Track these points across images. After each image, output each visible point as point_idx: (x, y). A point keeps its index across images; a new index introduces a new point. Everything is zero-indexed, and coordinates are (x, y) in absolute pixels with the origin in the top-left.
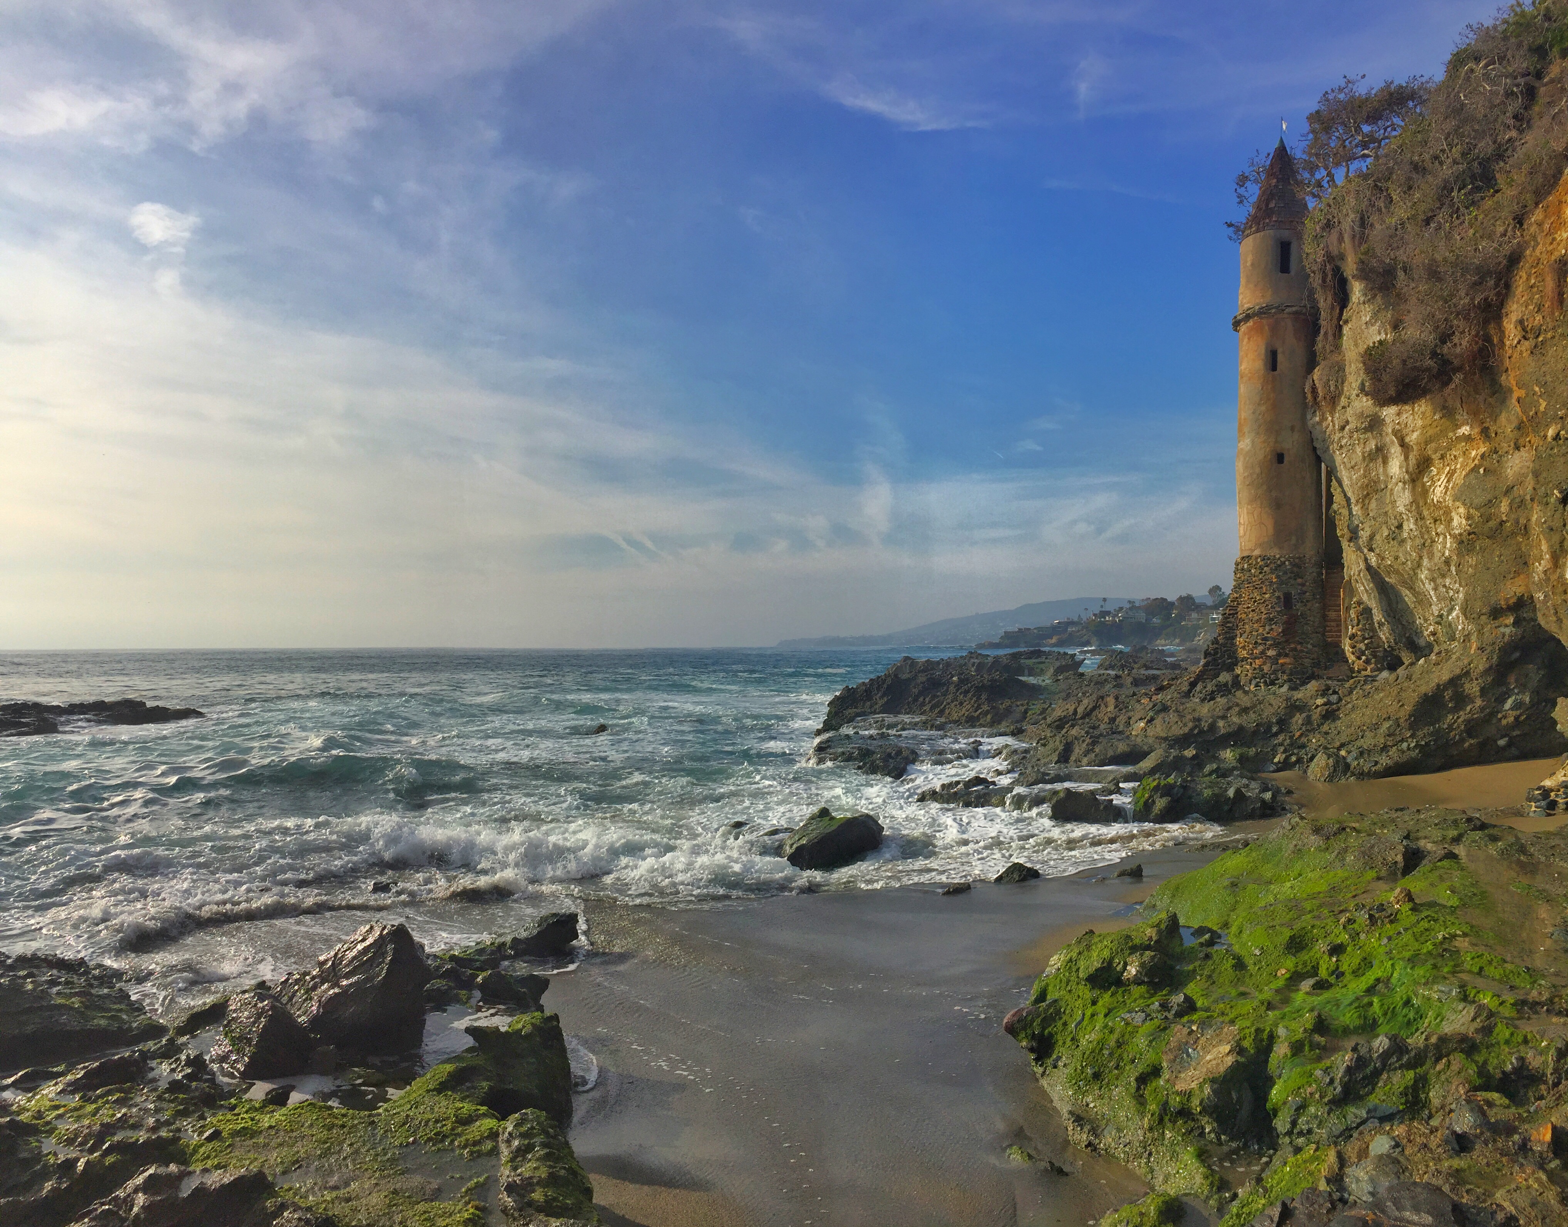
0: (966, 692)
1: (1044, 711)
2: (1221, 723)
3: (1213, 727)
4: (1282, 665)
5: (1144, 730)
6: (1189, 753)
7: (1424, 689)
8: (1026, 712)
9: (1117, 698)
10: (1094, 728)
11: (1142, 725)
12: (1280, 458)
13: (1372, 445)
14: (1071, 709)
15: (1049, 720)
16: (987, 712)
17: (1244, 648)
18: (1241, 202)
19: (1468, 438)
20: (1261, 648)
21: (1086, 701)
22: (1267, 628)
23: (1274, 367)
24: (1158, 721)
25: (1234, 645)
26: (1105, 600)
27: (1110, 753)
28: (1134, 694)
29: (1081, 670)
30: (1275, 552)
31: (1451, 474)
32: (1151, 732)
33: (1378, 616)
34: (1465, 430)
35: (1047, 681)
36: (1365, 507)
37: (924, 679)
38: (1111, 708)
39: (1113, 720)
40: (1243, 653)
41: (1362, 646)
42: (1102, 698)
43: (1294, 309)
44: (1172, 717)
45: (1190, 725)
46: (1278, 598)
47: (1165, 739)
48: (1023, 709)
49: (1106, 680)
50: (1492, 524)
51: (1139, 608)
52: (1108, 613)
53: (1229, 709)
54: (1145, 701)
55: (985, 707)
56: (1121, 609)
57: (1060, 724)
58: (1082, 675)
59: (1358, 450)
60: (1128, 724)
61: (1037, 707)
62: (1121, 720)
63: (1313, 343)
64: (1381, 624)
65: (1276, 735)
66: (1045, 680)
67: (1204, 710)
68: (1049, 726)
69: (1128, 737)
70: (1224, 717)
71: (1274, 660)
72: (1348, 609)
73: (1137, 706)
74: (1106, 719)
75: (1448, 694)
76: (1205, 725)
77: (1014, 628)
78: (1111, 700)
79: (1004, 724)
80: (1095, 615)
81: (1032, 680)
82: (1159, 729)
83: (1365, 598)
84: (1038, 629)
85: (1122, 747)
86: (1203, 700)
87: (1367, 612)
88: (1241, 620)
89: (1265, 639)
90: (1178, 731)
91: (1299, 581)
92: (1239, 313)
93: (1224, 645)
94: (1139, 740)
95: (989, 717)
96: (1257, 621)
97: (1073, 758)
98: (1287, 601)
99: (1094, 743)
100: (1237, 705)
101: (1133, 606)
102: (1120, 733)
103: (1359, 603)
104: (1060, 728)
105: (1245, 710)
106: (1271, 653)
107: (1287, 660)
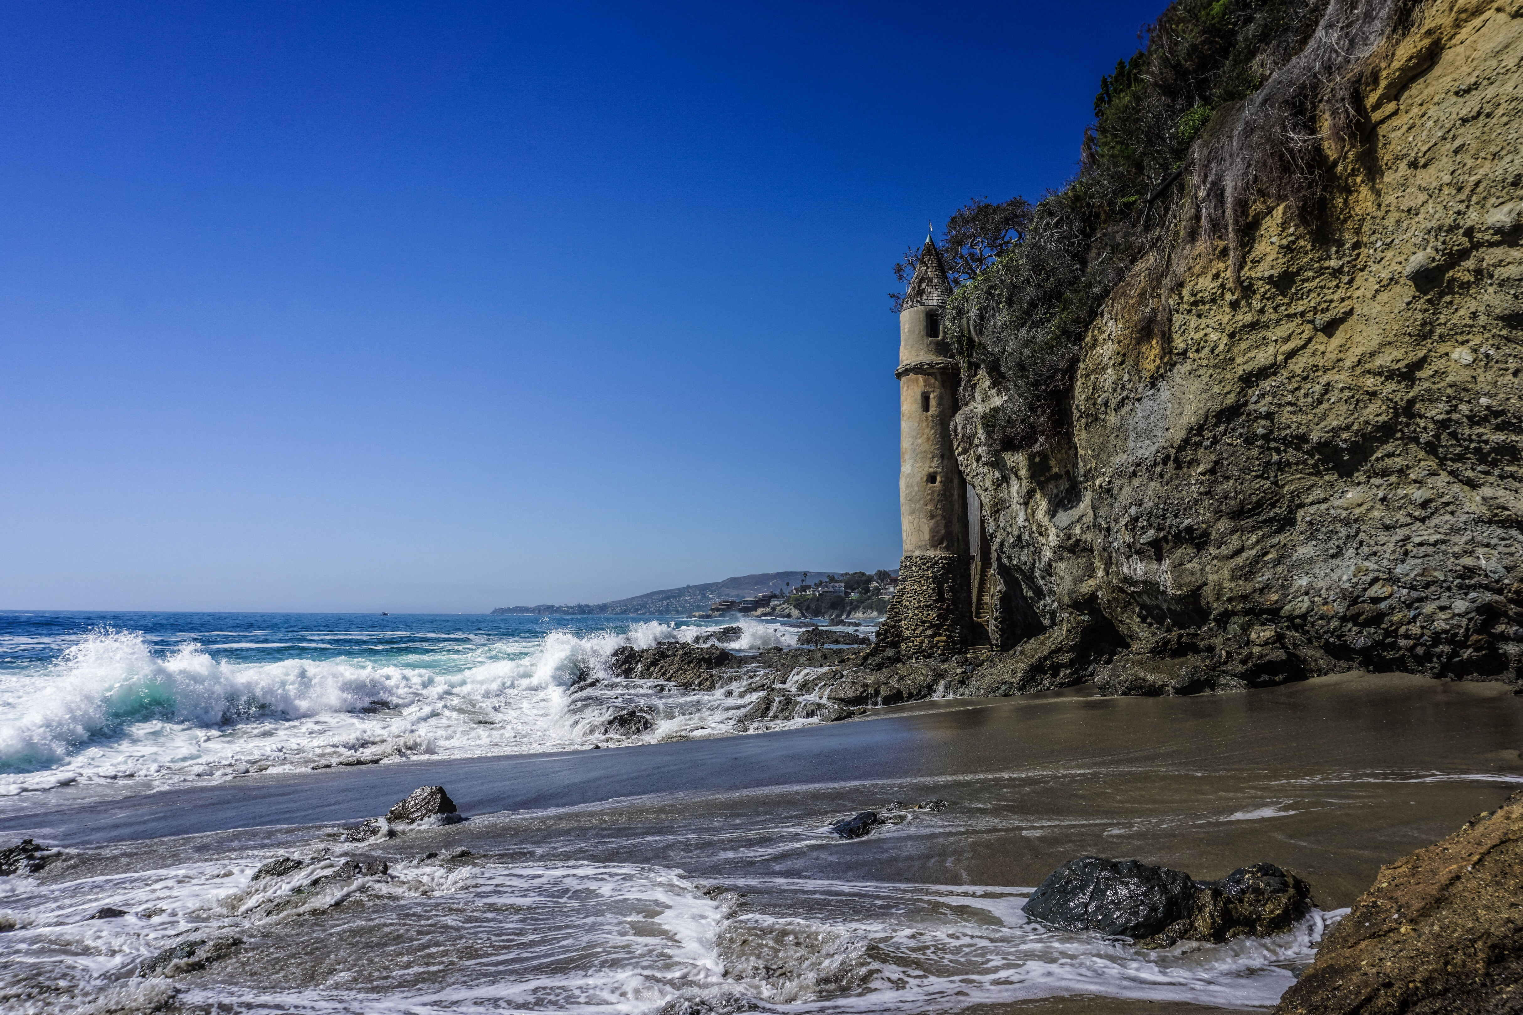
0: (689, 663)
4: (937, 642)
12: (933, 478)
13: (998, 474)
16: (707, 679)
17: (907, 629)
19: (1057, 477)
20: (920, 628)
22: (925, 613)
23: (927, 410)
25: (900, 626)
26: (803, 574)
30: (930, 553)
31: (1048, 501)
34: (1056, 472)
36: (996, 520)
40: (907, 633)
43: (941, 365)
45: (861, 690)
46: (934, 589)
52: (809, 587)
53: (892, 676)
55: (705, 675)
56: (821, 583)
63: (955, 391)
70: (886, 683)
71: (931, 638)
72: (993, 596)
77: (721, 599)
80: (795, 589)
86: (872, 670)
88: (906, 606)
89: (925, 622)
91: (951, 576)
92: (900, 368)
93: (893, 627)
96: (917, 607)
98: (940, 591)
100: (895, 674)
101: (832, 579)
106: (928, 633)
107: (941, 638)
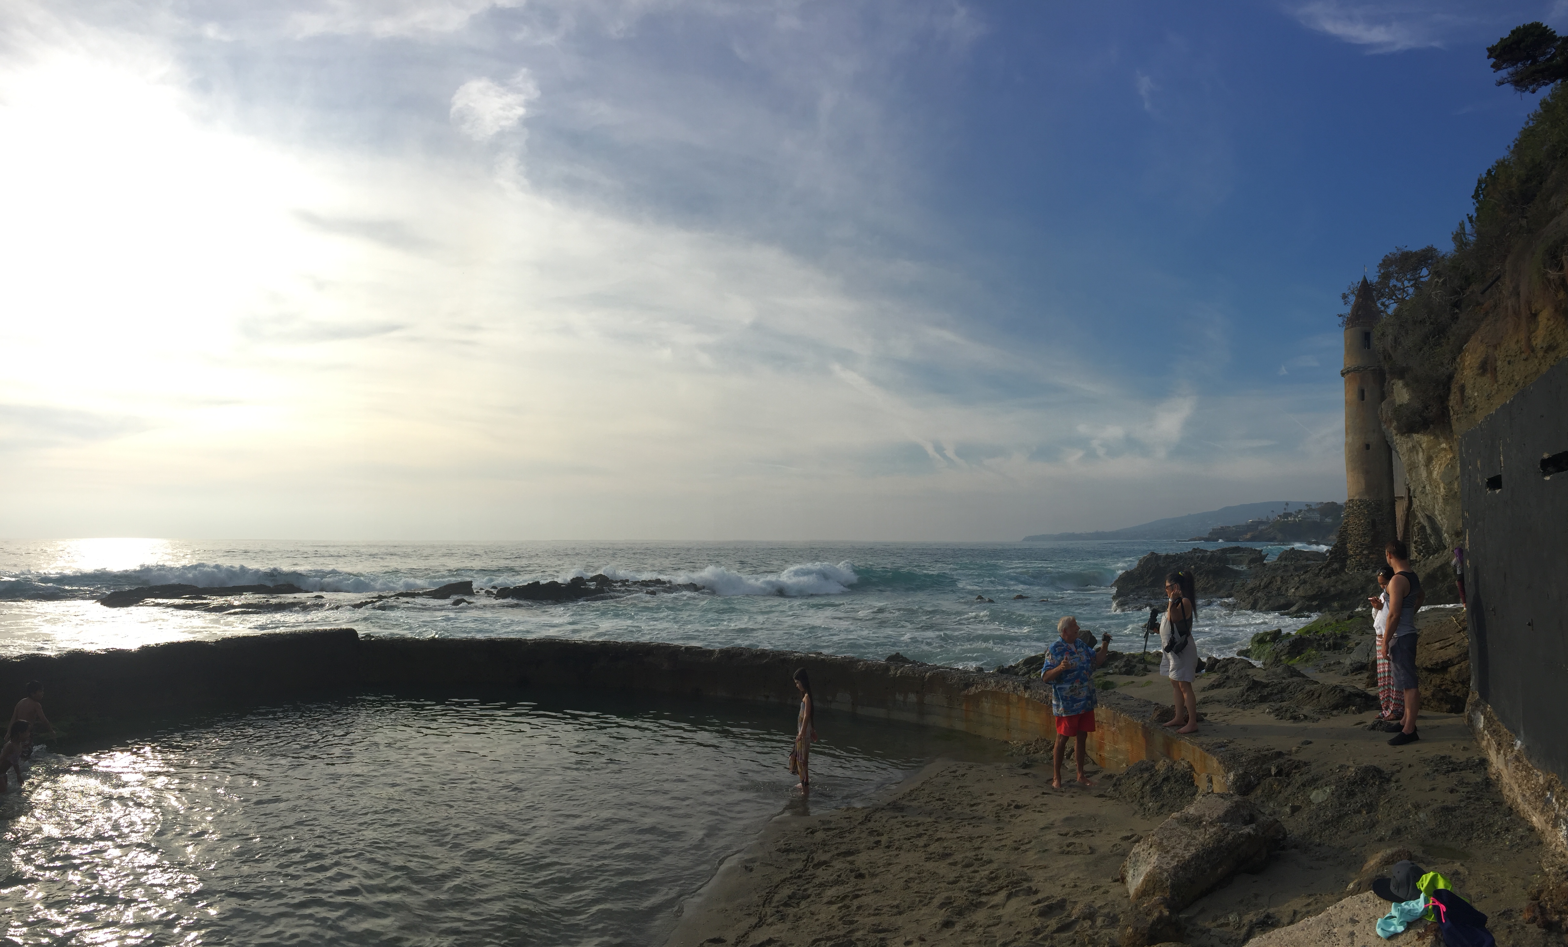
0: (1201, 574)
1: (1244, 584)
2: (1332, 589)
3: (1328, 591)
4: (1372, 558)
5: (1294, 593)
6: (1315, 603)
7: (1428, 571)
8: (1233, 585)
9: (1282, 578)
10: (1269, 593)
11: (1293, 590)
12: (1368, 447)
13: (1410, 444)
14: (1258, 583)
15: (1246, 589)
16: (1213, 585)
17: (1351, 549)
18: (1346, 304)
19: (1445, 449)
20: (1360, 549)
21: (1265, 579)
22: (1363, 538)
23: (1363, 399)
24: (1301, 588)
25: (1346, 548)
26: (1287, 504)
27: (1277, 604)
28: (1292, 575)
29: (1265, 562)
30: (1366, 498)
31: (1441, 465)
32: (1297, 594)
33: (1429, 531)
34: (1444, 445)
35: (1245, 568)
37: (1175, 567)
38: (1279, 583)
39: (1279, 589)
40: (1351, 552)
41: (1421, 547)
42: (1274, 577)
43: (1372, 368)
44: (1308, 586)
45: (1317, 590)
46: (1368, 522)
47: (1304, 597)
48: (1231, 583)
49: (1278, 568)
50: (1453, 492)
51: (1314, 510)
52: (1290, 514)
53: (1337, 582)
54: (1296, 579)
55: (1212, 583)
56: (1300, 511)
57: (1251, 592)
58: (1265, 564)
59: (1405, 446)
60: (1287, 590)
61: (1239, 583)
62: (1284, 588)
63: (1382, 386)
64: (1430, 536)
65: (1360, 594)
66: (1243, 568)
67: (1325, 583)
68: (1246, 592)
69: (1286, 597)
71: (1367, 556)
72: (1413, 526)
73: (1293, 581)
74: (1276, 589)
75: (1439, 574)
76: (1324, 590)
77: (1218, 525)
78: (1279, 579)
79: (1222, 591)
80: (1279, 516)
81: (1235, 568)
82: (1301, 592)
83: (1422, 520)
84: (1237, 527)
85: (1282, 601)
86: (1325, 578)
87: (1423, 528)
88: (1350, 534)
89: (1362, 545)
90: (1310, 593)
91: (1380, 513)
92: (1344, 369)
94: (1291, 598)
95: (1214, 588)
96: (1357, 535)
97: (1258, 607)
98: (1373, 524)
99: (1268, 600)
100: (1341, 580)
101: (1310, 508)
102: (1282, 595)
103: (1419, 523)
104: (1251, 594)
105: (1345, 583)
106: (1365, 552)
107: (1374, 556)
